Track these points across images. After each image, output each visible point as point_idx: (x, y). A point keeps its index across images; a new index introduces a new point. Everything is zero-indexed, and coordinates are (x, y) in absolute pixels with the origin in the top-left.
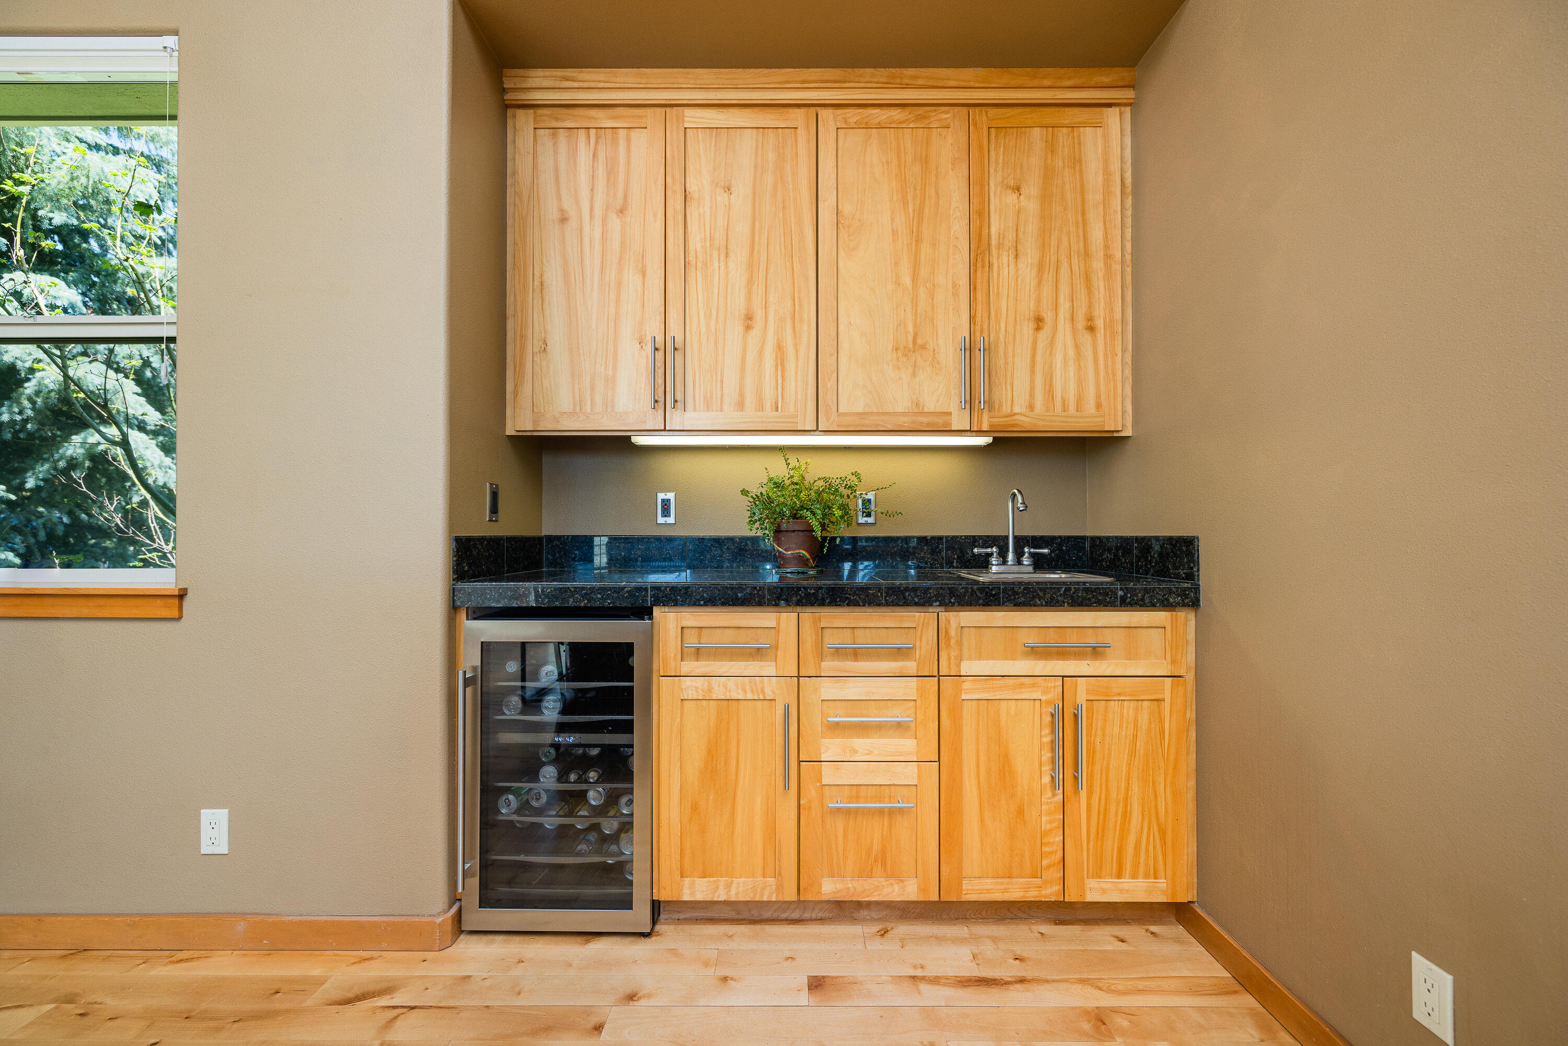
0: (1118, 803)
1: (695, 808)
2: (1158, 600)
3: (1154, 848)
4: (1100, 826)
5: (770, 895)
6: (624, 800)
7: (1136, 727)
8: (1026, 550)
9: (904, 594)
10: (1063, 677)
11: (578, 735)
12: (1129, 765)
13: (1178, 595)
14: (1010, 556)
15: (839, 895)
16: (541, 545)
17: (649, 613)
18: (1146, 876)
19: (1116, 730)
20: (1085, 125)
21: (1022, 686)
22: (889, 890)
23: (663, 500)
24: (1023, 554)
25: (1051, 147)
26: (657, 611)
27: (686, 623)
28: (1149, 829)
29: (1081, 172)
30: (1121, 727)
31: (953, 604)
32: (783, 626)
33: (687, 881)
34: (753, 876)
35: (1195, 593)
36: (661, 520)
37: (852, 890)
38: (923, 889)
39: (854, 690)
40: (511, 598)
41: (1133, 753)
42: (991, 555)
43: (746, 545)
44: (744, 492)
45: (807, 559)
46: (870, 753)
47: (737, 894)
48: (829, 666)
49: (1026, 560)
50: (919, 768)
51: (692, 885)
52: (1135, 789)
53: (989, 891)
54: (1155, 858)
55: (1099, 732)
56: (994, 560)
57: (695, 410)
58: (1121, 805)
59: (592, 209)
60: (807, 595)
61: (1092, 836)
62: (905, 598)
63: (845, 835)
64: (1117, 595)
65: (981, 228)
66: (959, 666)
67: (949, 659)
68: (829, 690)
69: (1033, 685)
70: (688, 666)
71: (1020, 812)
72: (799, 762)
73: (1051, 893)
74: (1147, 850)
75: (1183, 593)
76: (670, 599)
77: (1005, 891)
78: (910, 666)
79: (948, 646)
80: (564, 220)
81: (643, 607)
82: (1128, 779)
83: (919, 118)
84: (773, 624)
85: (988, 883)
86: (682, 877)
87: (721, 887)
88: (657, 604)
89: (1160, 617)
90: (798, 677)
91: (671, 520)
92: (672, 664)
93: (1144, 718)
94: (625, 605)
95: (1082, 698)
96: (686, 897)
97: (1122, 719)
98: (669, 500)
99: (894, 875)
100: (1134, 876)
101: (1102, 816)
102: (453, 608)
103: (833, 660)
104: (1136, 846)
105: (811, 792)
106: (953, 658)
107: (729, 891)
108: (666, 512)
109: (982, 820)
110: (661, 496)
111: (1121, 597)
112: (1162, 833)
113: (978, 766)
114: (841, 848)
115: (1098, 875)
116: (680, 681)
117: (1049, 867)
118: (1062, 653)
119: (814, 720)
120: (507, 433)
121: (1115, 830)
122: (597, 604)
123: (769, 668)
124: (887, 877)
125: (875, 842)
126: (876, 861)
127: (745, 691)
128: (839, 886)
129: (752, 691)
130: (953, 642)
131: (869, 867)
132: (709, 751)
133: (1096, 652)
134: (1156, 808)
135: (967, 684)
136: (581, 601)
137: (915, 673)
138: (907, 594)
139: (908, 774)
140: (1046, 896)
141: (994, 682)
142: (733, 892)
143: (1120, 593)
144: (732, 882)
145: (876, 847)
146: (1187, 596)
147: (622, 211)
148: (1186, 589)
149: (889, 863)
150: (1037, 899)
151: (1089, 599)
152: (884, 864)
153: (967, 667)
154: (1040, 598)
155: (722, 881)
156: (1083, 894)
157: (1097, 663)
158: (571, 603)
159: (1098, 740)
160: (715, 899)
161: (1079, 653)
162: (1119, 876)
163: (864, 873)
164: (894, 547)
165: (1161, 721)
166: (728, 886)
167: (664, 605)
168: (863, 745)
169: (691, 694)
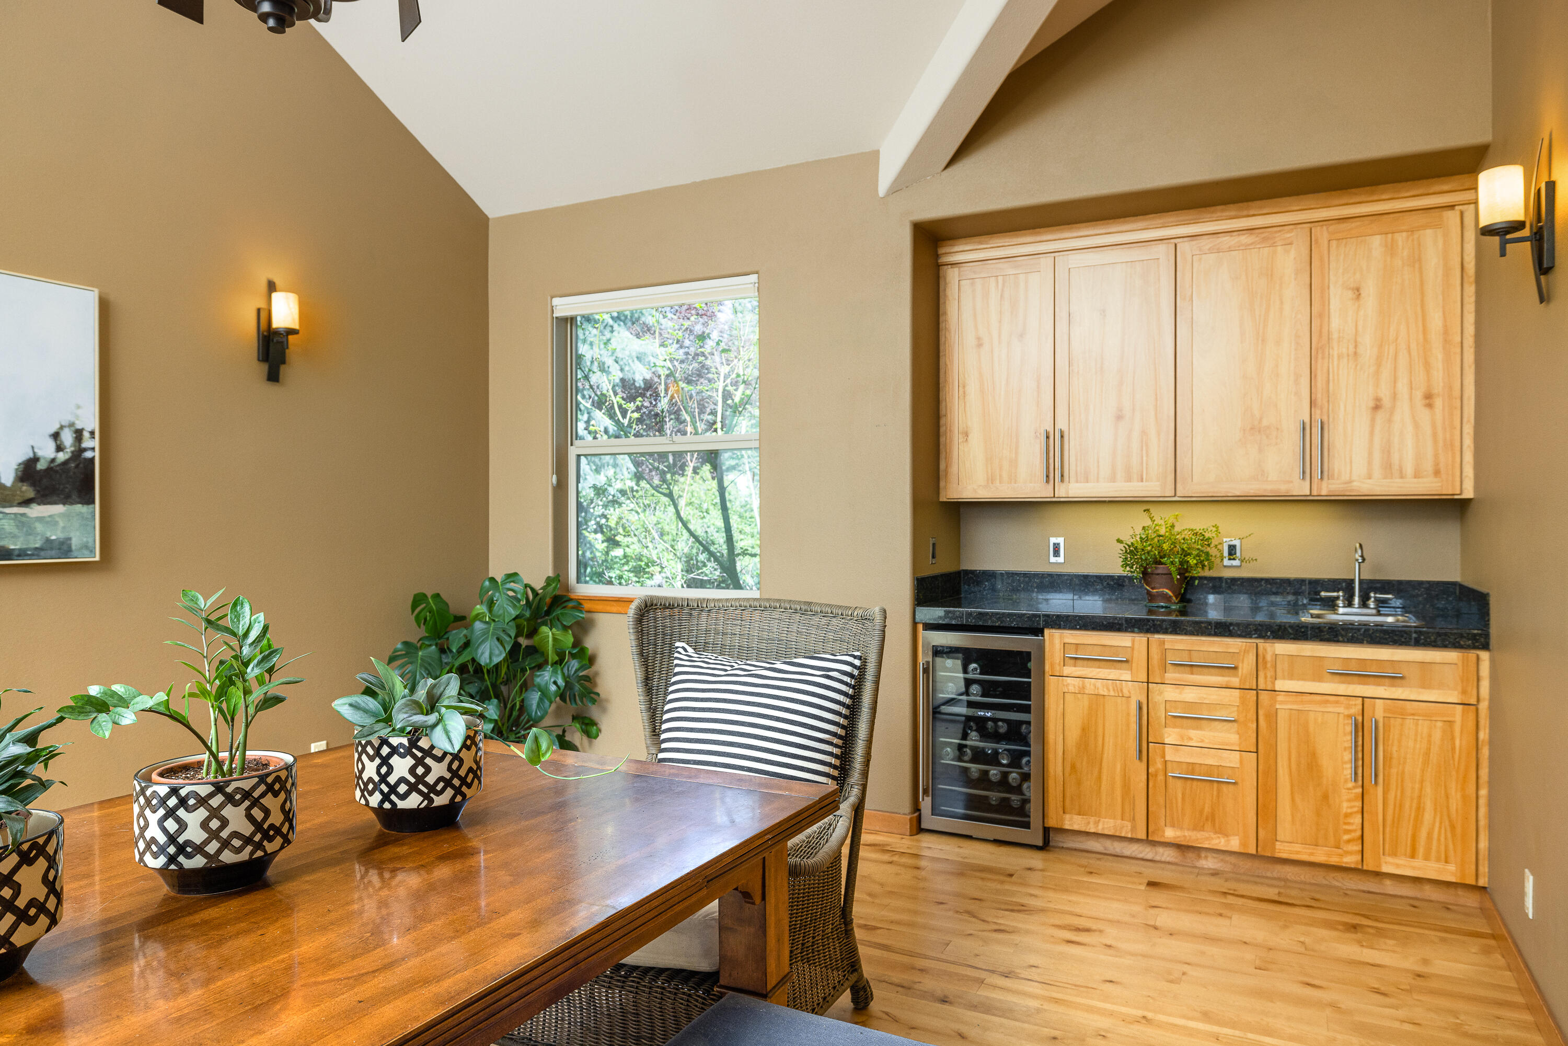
0: (1412, 799)
1: (1073, 767)
2: (1450, 642)
3: (1446, 838)
4: (1396, 816)
5: (1127, 833)
6: (1024, 760)
7: (1429, 742)
8: (1372, 595)
9: (1229, 628)
10: (1363, 698)
11: (993, 712)
12: (1423, 771)
13: (1469, 639)
14: (1356, 600)
15: (1179, 839)
16: (960, 577)
17: (1042, 633)
18: (1438, 860)
19: (1411, 744)
20: (1424, 227)
21: (1327, 702)
22: (1216, 841)
23: (1054, 544)
24: (1369, 598)
25: (1391, 250)
26: (1047, 632)
27: (1067, 640)
28: (1441, 823)
29: (1420, 268)
30: (1416, 740)
31: (1269, 638)
32: (1136, 646)
33: (1067, 816)
34: (1114, 818)
35: (1485, 638)
36: (1053, 559)
37: (1188, 838)
38: (1243, 844)
39: (1190, 695)
40: (951, 618)
41: (1426, 762)
42: (1338, 598)
43: (1124, 581)
44: (1119, 541)
45: (1170, 597)
46: (1202, 741)
47: (1103, 829)
48: (1171, 676)
49: (1372, 604)
50: (1241, 756)
51: (1071, 820)
52: (1428, 790)
53: (1298, 853)
54: (1446, 847)
55: (1396, 743)
56: (1340, 603)
57: (1077, 482)
58: (1415, 801)
59: (1000, 336)
60: (1154, 625)
61: (1389, 822)
62: (1230, 631)
63: (1183, 798)
64: (1411, 636)
65: (1321, 326)
66: (1274, 684)
67: (1266, 677)
68: (1170, 693)
69: (1337, 702)
70: (1067, 670)
71: (1326, 797)
72: (1148, 743)
73: (1351, 860)
74: (1439, 840)
75: (1474, 638)
76: (1056, 624)
77: (1312, 854)
78: (1235, 681)
79: (1265, 668)
80: (980, 345)
81: (1037, 629)
82: (1422, 782)
83: (1265, 240)
84: (1129, 644)
85: (1297, 847)
86: (1064, 813)
87: (1091, 823)
88: (1047, 627)
89: (1451, 656)
90: (1148, 683)
91: (1061, 559)
92: (1057, 668)
93: (1437, 735)
94: (1025, 626)
95: (1379, 714)
96: (1067, 827)
97: (1416, 735)
98: (1058, 544)
99: (1221, 831)
100: (1427, 858)
101: (1397, 809)
102: (915, 624)
103: (1175, 673)
104: (1428, 834)
105: (1157, 765)
106: (1269, 676)
107: (1098, 826)
108: (1056, 553)
109: (1293, 800)
110: (1053, 540)
111: (1415, 639)
112: (1453, 827)
113: (1290, 759)
114: (1180, 809)
115: (1394, 854)
116: (1063, 680)
117: (1349, 841)
118: (1363, 678)
119: (1159, 713)
120: (941, 500)
121: (1409, 820)
122: (1007, 625)
123: (1126, 675)
124: (1216, 833)
125: (1207, 806)
126: (1207, 819)
127: (1109, 690)
128: (1179, 833)
129: (1114, 690)
130: (1269, 665)
131: (1202, 824)
132: (1083, 729)
133: (1396, 679)
134: (1448, 808)
135: (1281, 698)
136: (996, 622)
137: (1237, 685)
138: (1231, 628)
139: (1232, 760)
140: (1346, 863)
141: (1304, 697)
142: (1100, 827)
143: (1414, 635)
144: (1099, 820)
145: (1207, 809)
146: (1477, 641)
147: (1021, 336)
148: (1475, 635)
149: (1217, 821)
150: (1339, 864)
151: (1386, 639)
152: (1213, 821)
153: (1280, 685)
154: (1342, 636)
155: (1092, 819)
156: (1380, 866)
157: (1394, 689)
158: (989, 623)
159: (1395, 749)
160: (1087, 830)
161: (1378, 678)
162: (1413, 856)
163: (1197, 827)
164: (1257, 587)
165: (1453, 739)
166: (1097, 823)
167: (1052, 628)
168: (1196, 735)
169: (1071, 689)
